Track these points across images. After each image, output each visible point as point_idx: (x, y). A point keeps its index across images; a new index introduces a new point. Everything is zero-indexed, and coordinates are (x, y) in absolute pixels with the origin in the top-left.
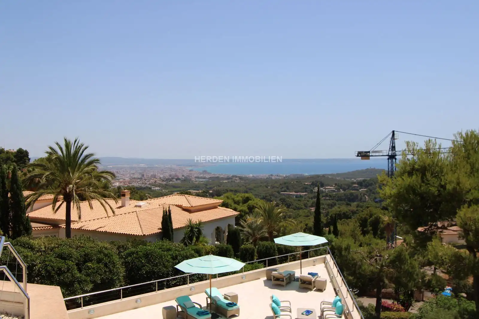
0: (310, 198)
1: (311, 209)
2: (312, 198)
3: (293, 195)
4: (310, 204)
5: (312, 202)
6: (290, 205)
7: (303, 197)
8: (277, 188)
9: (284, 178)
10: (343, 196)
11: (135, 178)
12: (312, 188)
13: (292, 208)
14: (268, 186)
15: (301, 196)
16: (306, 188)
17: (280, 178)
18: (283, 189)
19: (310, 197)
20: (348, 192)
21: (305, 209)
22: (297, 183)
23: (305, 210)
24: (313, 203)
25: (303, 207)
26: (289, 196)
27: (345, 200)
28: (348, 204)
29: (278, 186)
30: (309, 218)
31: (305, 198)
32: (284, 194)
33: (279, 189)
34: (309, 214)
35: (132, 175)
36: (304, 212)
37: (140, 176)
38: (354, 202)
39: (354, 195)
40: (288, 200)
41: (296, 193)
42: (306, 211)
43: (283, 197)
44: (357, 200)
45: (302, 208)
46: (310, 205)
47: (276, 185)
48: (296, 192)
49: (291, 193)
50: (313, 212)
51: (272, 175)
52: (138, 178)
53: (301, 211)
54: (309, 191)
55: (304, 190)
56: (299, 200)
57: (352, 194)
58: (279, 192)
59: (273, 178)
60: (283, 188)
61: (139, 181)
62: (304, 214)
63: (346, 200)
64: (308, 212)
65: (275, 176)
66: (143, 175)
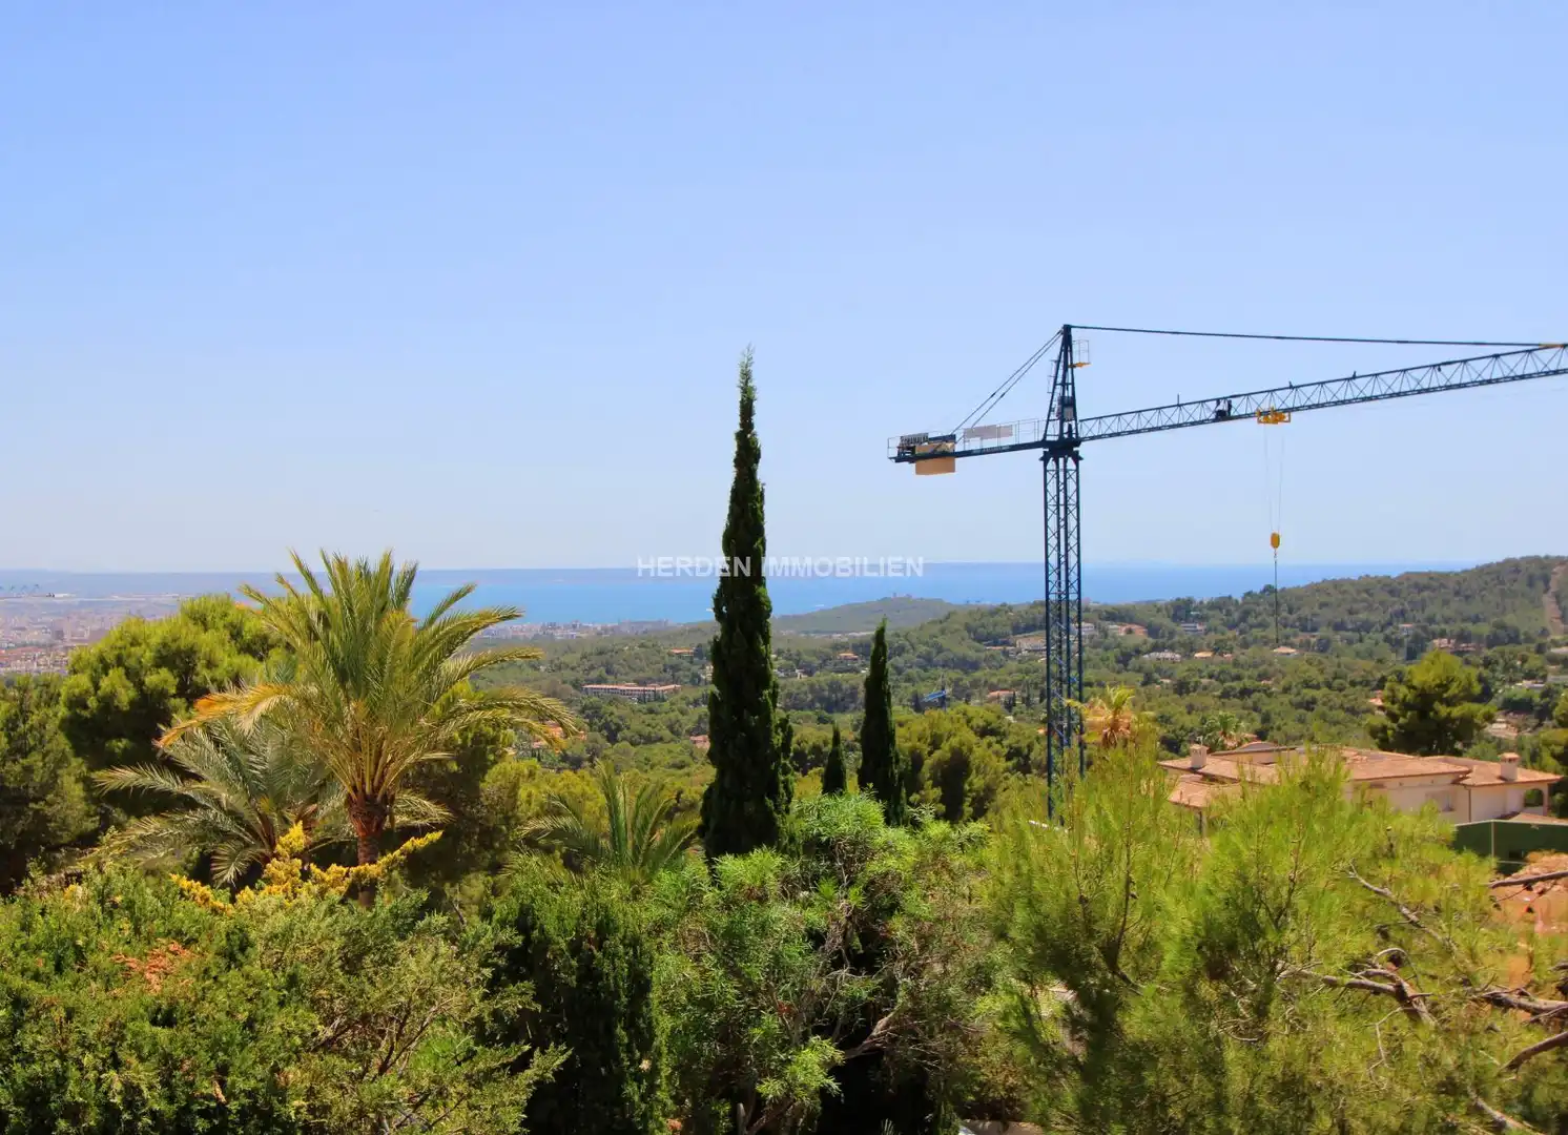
0: (688, 704)
1: (695, 742)
2: (696, 703)
3: (630, 694)
4: (688, 722)
5: (696, 718)
6: (619, 729)
7: (664, 700)
8: (573, 669)
9: (599, 634)
10: (806, 693)
11: (25, 645)
12: (695, 668)
13: (624, 739)
14: (540, 664)
15: (658, 698)
16: (675, 668)
17: (584, 635)
18: (594, 674)
19: (691, 700)
20: (822, 678)
21: (672, 740)
22: (643, 650)
23: (672, 746)
24: (700, 719)
25: (666, 733)
26: (614, 698)
27: (811, 706)
28: (821, 720)
29: (575, 664)
30: (686, 770)
31: (672, 704)
32: (596, 692)
33: (579, 675)
34: (686, 758)
35: (14, 633)
36: (670, 752)
37: (44, 638)
38: (844, 710)
39: (845, 686)
40: (613, 709)
41: (639, 685)
42: (676, 747)
43: (595, 699)
44: (853, 705)
45: (661, 739)
46: (690, 726)
47: (566, 659)
48: (639, 682)
49: (622, 688)
50: (702, 750)
51: (554, 626)
52: (39, 646)
53: (657, 747)
54: (686, 680)
55: (668, 675)
56: (651, 711)
57: (835, 687)
58: (576, 685)
59: (558, 635)
60: (592, 668)
61: (41, 656)
62: (668, 759)
63: (818, 705)
64: (682, 752)
65: (566, 627)
66: (59, 634)
